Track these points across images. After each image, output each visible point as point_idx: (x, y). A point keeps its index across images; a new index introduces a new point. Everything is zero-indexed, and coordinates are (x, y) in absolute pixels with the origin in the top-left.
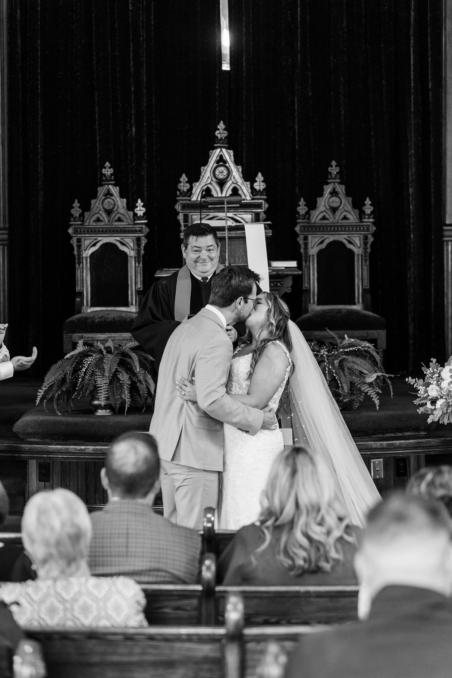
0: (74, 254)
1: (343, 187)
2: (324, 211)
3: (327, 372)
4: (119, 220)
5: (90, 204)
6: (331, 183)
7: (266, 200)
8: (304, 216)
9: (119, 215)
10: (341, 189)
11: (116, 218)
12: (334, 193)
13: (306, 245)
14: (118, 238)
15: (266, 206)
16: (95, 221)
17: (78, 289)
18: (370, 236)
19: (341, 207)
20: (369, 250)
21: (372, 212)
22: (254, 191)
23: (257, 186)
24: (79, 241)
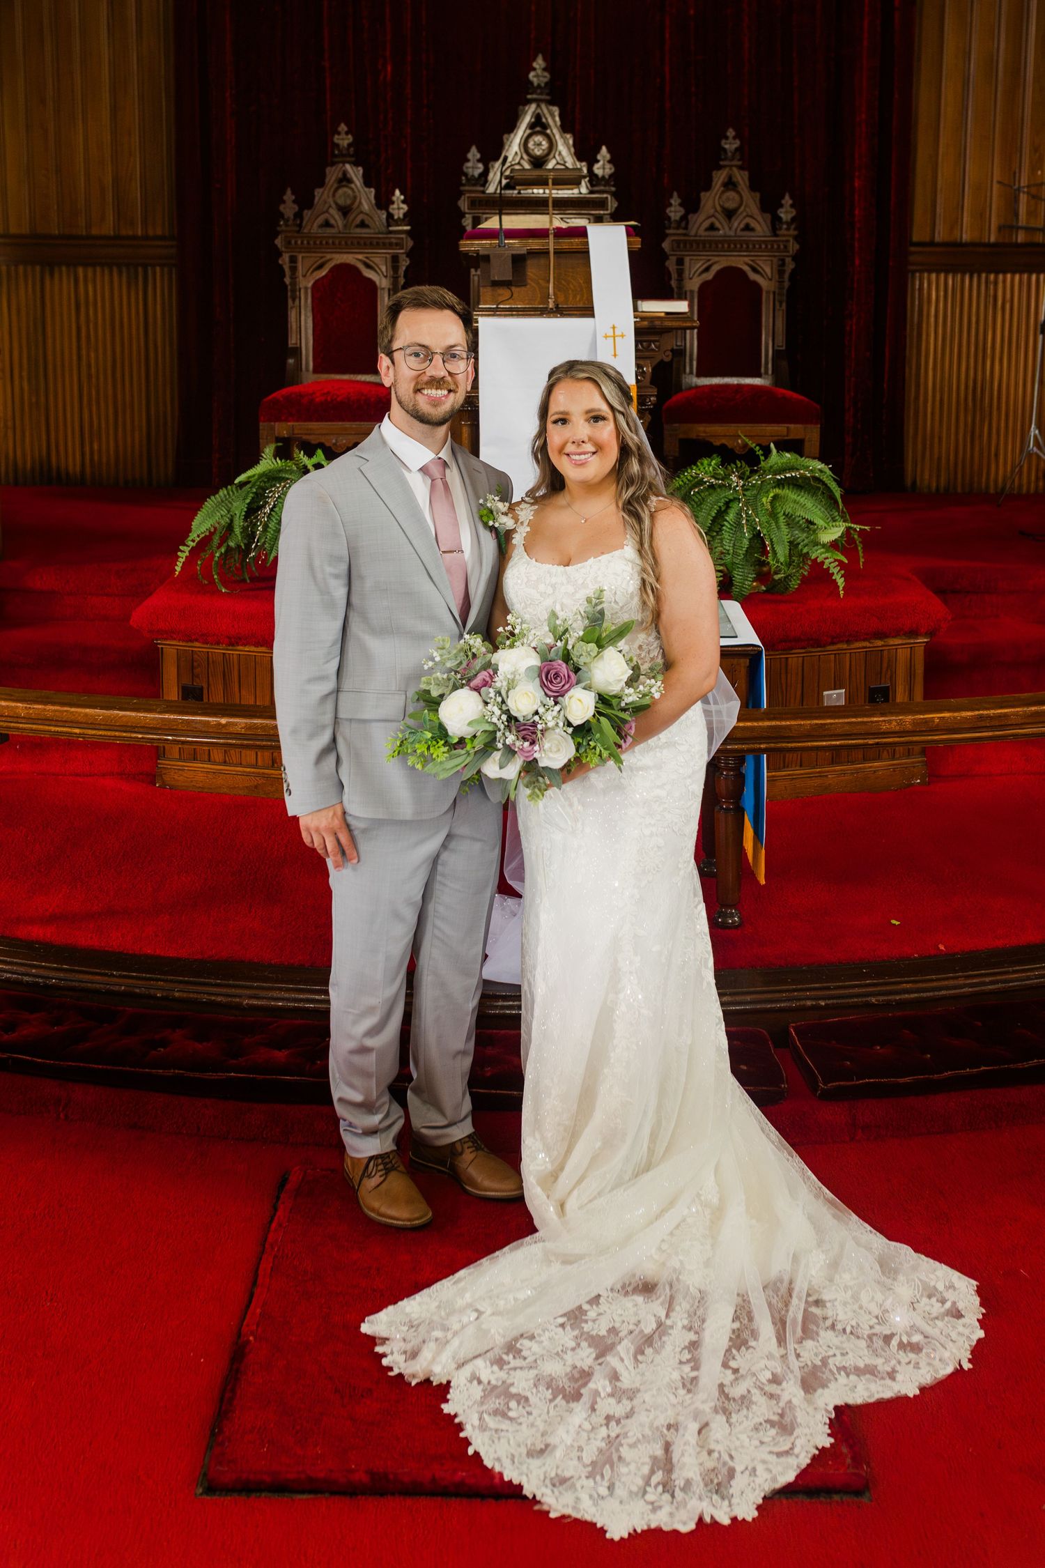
0: (284, 283)
1: (746, 174)
2: (713, 216)
3: (744, 522)
4: (363, 225)
5: (314, 197)
6: (725, 166)
7: (614, 194)
8: (679, 223)
9: (361, 217)
10: (741, 178)
11: (358, 221)
12: (730, 184)
13: (680, 273)
14: (360, 257)
15: (612, 204)
16: (321, 226)
17: (292, 341)
18: (788, 260)
19: (742, 208)
20: (787, 284)
21: (793, 219)
22: (594, 178)
23: (598, 169)
24: (293, 260)
